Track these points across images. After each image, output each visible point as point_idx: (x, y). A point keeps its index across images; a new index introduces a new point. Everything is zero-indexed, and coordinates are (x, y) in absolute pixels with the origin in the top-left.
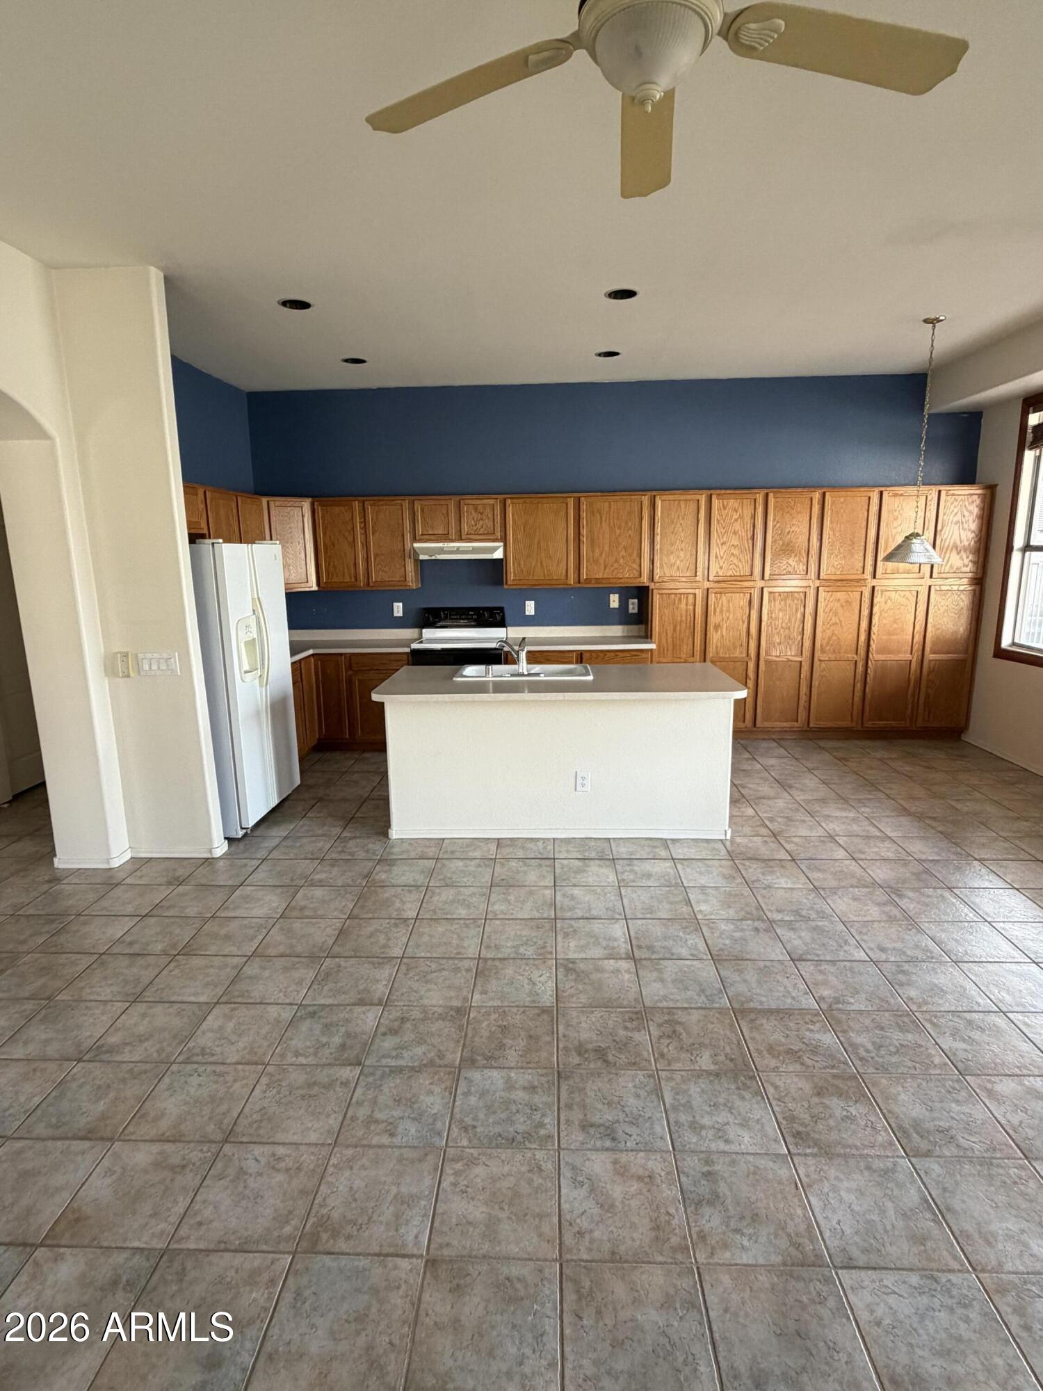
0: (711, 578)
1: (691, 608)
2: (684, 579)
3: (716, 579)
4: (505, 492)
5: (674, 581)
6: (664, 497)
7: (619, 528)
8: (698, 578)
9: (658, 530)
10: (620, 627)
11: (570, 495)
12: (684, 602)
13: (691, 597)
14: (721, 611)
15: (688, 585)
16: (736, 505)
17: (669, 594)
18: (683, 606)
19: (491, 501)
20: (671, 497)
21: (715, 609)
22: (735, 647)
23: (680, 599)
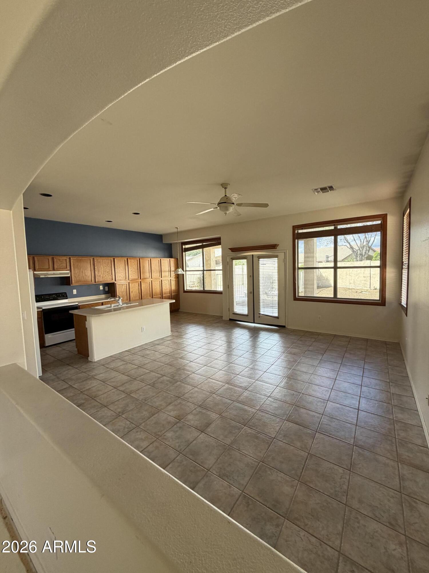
0: (130, 280)
1: (126, 287)
2: (123, 280)
3: (131, 280)
4: (70, 255)
5: (121, 281)
6: (117, 259)
7: (106, 267)
8: (126, 280)
9: (116, 267)
10: (104, 295)
11: (91, 257)
12: (124, 286)
13: (125, 285)
14: (133, 288)
15: (124, 281)
16: (134, 261)
17: (120, 284)
18: (124, 287)
19: (65, 258)
20: (118, 259)
21: (131, 288)
22: (136, 297)
23: (123, 285)
